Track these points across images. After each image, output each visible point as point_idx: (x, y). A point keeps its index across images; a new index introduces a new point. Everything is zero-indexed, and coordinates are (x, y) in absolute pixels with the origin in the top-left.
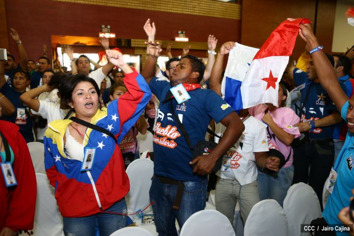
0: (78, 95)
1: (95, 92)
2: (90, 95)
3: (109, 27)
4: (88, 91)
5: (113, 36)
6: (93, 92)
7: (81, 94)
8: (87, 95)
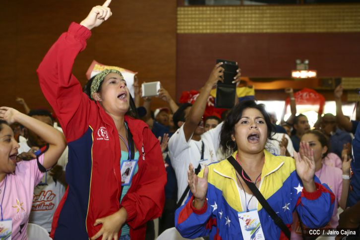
0: (242, 123)
1: (263, 123)
2: (256, 123)
3: (307, 62)
4: (255, 120)
5: (312, 74)
6: (260, 122)
7: (245, 122)
8: (252, 124)
